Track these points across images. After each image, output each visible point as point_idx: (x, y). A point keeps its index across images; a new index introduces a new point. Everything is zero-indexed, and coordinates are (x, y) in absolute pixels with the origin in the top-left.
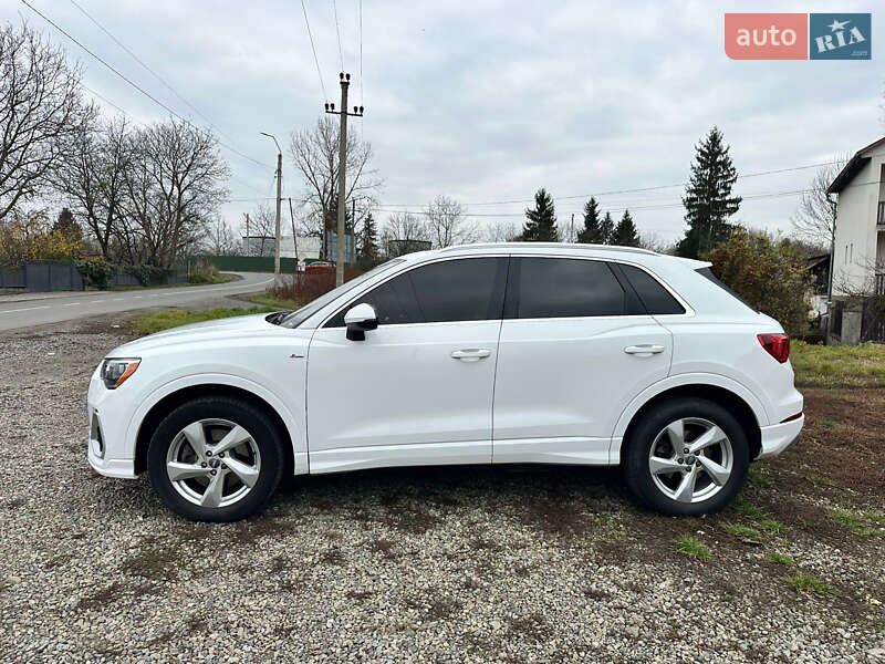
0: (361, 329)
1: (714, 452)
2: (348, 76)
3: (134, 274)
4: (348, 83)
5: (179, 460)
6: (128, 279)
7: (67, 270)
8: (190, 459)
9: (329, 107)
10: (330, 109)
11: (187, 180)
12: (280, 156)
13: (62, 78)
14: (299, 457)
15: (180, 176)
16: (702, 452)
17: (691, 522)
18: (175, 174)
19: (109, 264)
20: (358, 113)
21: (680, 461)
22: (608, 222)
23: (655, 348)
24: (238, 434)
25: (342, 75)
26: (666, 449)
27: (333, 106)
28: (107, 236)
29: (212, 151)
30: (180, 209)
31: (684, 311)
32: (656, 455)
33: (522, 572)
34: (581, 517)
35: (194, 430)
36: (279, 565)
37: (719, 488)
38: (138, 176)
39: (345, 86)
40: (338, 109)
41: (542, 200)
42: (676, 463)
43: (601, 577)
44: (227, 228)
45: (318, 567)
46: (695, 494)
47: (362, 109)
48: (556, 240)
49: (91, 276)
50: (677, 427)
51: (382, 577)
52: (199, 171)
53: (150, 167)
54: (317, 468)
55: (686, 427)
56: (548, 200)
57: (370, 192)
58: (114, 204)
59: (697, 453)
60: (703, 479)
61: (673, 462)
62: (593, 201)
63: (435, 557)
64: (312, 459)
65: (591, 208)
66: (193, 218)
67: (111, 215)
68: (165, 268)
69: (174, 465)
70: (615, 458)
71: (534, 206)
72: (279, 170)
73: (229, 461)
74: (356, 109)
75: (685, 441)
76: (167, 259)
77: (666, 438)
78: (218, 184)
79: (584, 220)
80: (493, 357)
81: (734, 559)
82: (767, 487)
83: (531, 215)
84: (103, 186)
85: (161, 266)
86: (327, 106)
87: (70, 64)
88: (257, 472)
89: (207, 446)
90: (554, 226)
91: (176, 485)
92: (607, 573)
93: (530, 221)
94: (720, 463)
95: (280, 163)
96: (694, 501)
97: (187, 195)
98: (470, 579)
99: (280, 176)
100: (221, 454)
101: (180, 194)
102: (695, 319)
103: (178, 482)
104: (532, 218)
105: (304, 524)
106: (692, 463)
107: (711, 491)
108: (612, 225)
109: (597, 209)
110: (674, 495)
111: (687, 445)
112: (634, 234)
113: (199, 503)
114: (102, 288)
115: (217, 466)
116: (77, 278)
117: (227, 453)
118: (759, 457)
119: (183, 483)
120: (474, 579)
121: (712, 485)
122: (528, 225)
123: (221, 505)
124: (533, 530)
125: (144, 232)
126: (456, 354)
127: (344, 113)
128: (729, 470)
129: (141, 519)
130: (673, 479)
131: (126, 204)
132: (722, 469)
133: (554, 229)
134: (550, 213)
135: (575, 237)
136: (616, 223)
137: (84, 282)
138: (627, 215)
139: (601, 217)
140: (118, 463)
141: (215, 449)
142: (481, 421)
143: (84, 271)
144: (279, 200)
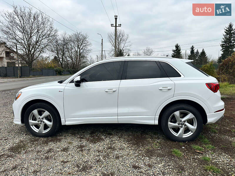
0: (78, 83)
1: (191, 122)
2: (117, 16)
3: (69, 71)
4: (117, 18)
5: (33, 120)
6: (67, 73)
7: (52, 70)
8: (35, 120)
9: (112, 25)
10: (112, 26)
11: (81, 47)
12: (102, 39)
13: (49, 23)
14: (63, 120)
15: (80, 46)
16: (186, 121)
17: (181, 144)
18: (78, 46)
19: (62, 69)
20: (120, 26)
21: (179, 124)
22: (197, 52)
23: (169, 88)
24: (46, 113)
25: (115, 16)
26: (174, 120)
27: (113, 25)
28: (62, 62)
29: (87, 39)
30: (80, 54)
31: (180, 76)
32: (171, 122)
33: (117, 158)
34: (146, 141)
35: (35, 112)
36: (50, 151)
37: (192, 133)
38: (70, 47)
39: (116, 19)
40: (114, 25)
41: (177, 47)
42: (177, 125)
43: (141, 161)
44: (93, 59)
45: (59, 152)
46: (184, 135)
47: (121, 25)
48: (181, 58)
49: (58, 72)
50: (177, 113)
51: (75, 156)
52: (84, 45)
53: (72, 44)
54: (67, 123)
55: (181, 113)
56: (179, 47)
57: (128, 48)
58: (64, 54)
59: (185, 121)
60: (187, 130)
61: (176, 124)
62: (193, 46)
63: (94, 151)
64: (66, 121)
65: (192, 48)
66: (83, 57)
67: (63, 57)
68: (77, 70)
69: (31, 121)
70: (156, 122)
71: (175, 49)
72: (102, 43)
73: (45, 120)
74: (119, 25)
75: (181, 118)
76: (77, 67)
77: (174, 117)
78: (89, 48)
79: (190, 52)
80: (117, 91)
81: (190, 157)
82: (215, 133)
83: (174, 51)
84: (61, 49)
85: (76, 69)
86: (111, 25)
87: (51, 19)
88: (52, 124)
89: (39, 116)
90: (181, 54)
91: (31, 127)
92: (143, 160)
93: (173, 53)
94: (193, 125)
95: (102, 41)
96: (184, 137)
97: (81, 51)
98: (100, 159)
99: (102, 45)
100: (43, 119)
101: (80, 51)
102: (184, 79)
103: (32, 126)
104: (174, 52)
105: (65, 139)
106: (183, 125)
107: (189, 134)
108: (199, 53)
109: (194, 49)
110: (177, 135)
111: (181, 119)
112: (206, 55)
113: (37, 132)
114: (61, 75)
115: (42, 122)
116: (55, 73)
117: (44, 118)
118: (207, 124)
119: (34, 126)
120: (101, 159)
121: (190, 132)
122: (173, 54)
123: (43, 132)
124: (129, 144)
125: (71, 61)
126: (106, 90)
127: (116, 26)
128: (196, 128)
129: (24, 135)
130: (177, 130)
131: (67, 54)
132: (193, 127)
133: (181, 55)
134: (180, 50)
135: (188, 57)
136: (200, 52)
137: (56, 73)
138: (203, 50)
139: (195, 51)
140: (17, 121)
141: (41, 117)
142: (114, 110)
143: (56, 71)
144: (102, 51)
